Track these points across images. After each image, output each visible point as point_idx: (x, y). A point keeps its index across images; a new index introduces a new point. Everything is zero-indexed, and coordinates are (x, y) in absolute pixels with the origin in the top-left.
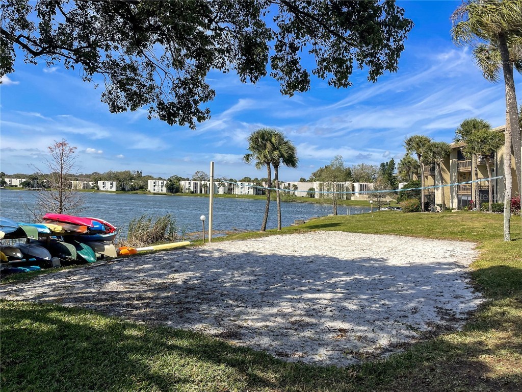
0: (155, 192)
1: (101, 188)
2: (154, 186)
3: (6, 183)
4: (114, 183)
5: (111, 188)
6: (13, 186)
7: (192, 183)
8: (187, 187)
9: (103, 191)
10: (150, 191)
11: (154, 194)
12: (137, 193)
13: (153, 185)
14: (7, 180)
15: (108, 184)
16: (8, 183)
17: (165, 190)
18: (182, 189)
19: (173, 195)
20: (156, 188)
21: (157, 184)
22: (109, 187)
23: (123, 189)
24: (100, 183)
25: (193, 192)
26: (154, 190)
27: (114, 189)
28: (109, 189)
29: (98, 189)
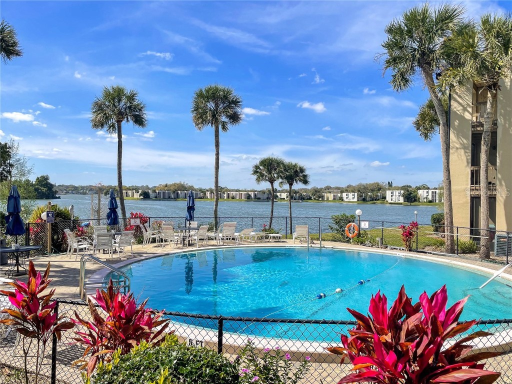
0: (393, 202)
1: (345, 199)
2: (392, 196)
3: (278, 197)
4: (356, 194)
5: (353, 198)
6: (281, 199)
7: (430, 192)
8: (425, 196)
9: (346, 202)
10: (387, 201)
11: (390, 203)
12: (375, 203)
13: (391, 195)
14: (278, 194)
15: (351, 195)
16: (279, 196)
17: (402, 200)
18: (419, 199)
19: (409, 204)
20: (394, 197)
21: (394, 194)
22: (351, 197)
23: (364, 200)
24: (344, 195)
25: (430, 202)
26: (392, 199)
27: (356, 200)
28: (352, 200)
29: (343, 200)
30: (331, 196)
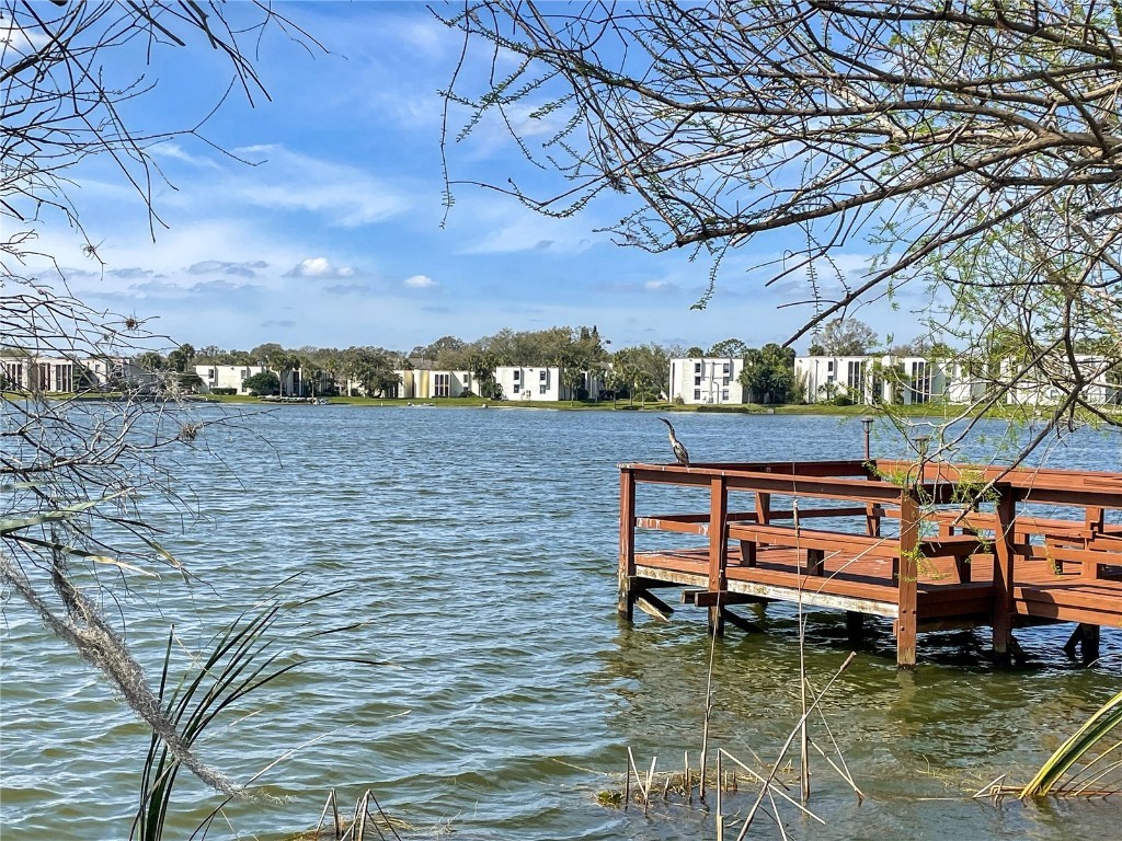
0: (700, 402)
1: (509, 393)
2: (698, 381)
3: (199, 381)
4: (554, 372)
5: (543, 389)
6: (222, 391)
7: (843, 365)
8: (823, 381)
9: (516, 404)
10: (680, 401)
12: (636, 408)
13: (693, 375)
14: (202, 371)
15: (532, 376)
16: (207, 380)
17: (735, 394)
18: (802, 390)
19: (771, 411)
20: (704, 385)
21: (708, 374)
22: (536, 385)
23: (582, 395)
24: (503, 376)
25: (845, 402)
26: (697, 393)
27: (553, 394)
28: (536, 397)
29: (498, 396)
30: (425, 381)
